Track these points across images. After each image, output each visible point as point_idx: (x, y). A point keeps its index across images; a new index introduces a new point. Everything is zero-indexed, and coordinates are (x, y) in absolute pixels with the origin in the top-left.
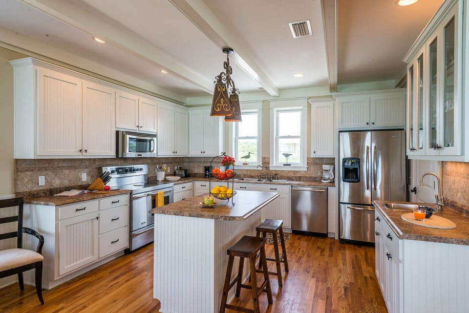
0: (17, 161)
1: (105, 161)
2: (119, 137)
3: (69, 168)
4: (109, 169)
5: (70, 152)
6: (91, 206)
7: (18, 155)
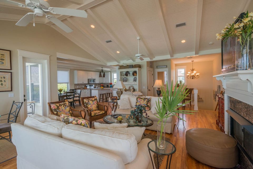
0: (75, 84)
1: (86, 84)
2: (88, 80)
3: (81, 85)
4: (87, 85)
5: (81, 83)
6: (84, 90)
7: (75, 83)
